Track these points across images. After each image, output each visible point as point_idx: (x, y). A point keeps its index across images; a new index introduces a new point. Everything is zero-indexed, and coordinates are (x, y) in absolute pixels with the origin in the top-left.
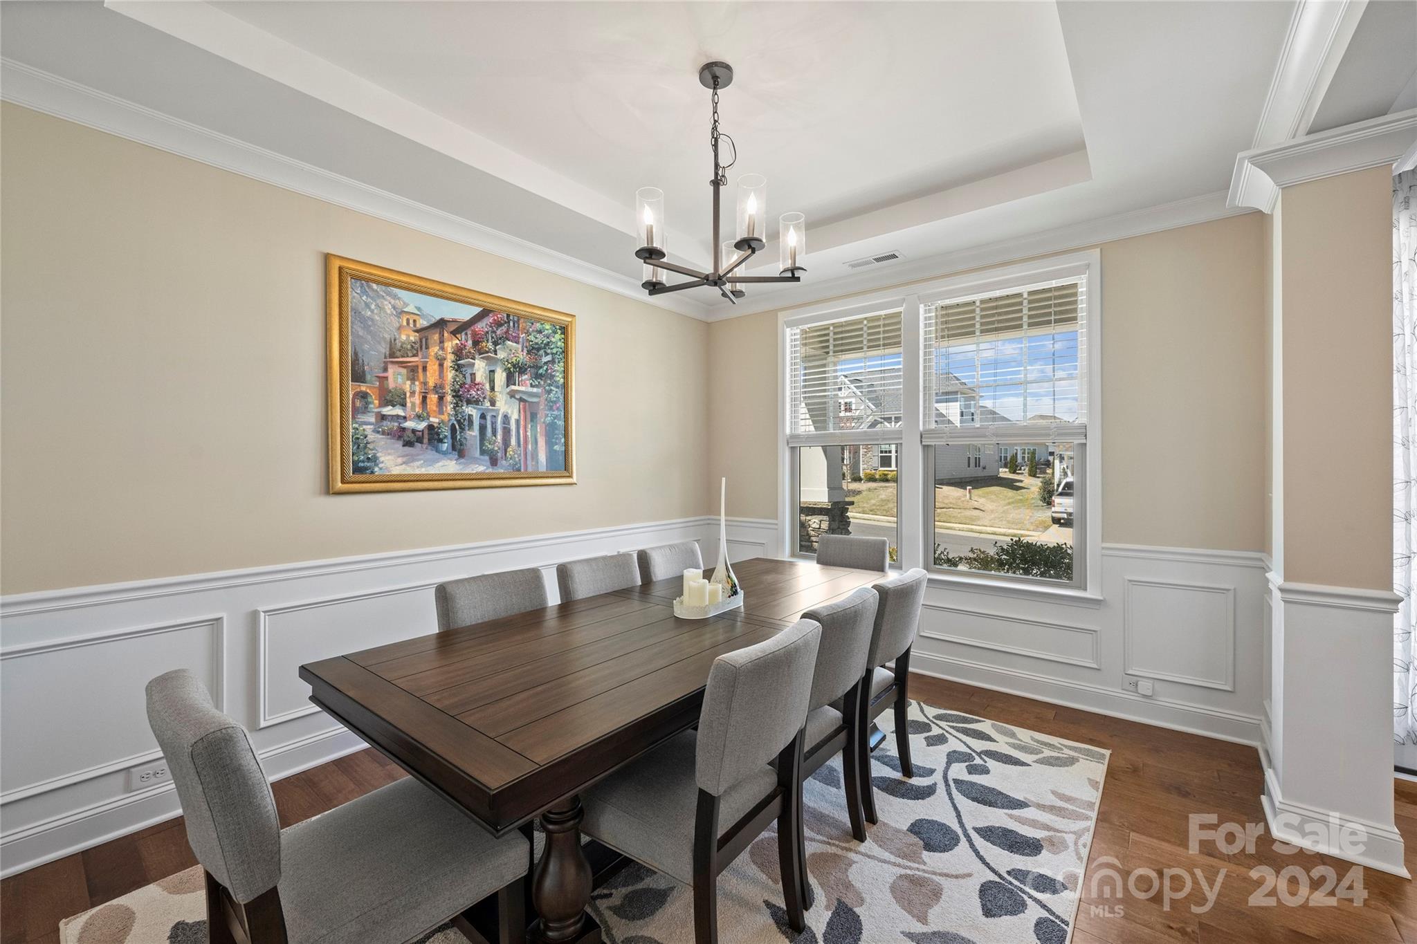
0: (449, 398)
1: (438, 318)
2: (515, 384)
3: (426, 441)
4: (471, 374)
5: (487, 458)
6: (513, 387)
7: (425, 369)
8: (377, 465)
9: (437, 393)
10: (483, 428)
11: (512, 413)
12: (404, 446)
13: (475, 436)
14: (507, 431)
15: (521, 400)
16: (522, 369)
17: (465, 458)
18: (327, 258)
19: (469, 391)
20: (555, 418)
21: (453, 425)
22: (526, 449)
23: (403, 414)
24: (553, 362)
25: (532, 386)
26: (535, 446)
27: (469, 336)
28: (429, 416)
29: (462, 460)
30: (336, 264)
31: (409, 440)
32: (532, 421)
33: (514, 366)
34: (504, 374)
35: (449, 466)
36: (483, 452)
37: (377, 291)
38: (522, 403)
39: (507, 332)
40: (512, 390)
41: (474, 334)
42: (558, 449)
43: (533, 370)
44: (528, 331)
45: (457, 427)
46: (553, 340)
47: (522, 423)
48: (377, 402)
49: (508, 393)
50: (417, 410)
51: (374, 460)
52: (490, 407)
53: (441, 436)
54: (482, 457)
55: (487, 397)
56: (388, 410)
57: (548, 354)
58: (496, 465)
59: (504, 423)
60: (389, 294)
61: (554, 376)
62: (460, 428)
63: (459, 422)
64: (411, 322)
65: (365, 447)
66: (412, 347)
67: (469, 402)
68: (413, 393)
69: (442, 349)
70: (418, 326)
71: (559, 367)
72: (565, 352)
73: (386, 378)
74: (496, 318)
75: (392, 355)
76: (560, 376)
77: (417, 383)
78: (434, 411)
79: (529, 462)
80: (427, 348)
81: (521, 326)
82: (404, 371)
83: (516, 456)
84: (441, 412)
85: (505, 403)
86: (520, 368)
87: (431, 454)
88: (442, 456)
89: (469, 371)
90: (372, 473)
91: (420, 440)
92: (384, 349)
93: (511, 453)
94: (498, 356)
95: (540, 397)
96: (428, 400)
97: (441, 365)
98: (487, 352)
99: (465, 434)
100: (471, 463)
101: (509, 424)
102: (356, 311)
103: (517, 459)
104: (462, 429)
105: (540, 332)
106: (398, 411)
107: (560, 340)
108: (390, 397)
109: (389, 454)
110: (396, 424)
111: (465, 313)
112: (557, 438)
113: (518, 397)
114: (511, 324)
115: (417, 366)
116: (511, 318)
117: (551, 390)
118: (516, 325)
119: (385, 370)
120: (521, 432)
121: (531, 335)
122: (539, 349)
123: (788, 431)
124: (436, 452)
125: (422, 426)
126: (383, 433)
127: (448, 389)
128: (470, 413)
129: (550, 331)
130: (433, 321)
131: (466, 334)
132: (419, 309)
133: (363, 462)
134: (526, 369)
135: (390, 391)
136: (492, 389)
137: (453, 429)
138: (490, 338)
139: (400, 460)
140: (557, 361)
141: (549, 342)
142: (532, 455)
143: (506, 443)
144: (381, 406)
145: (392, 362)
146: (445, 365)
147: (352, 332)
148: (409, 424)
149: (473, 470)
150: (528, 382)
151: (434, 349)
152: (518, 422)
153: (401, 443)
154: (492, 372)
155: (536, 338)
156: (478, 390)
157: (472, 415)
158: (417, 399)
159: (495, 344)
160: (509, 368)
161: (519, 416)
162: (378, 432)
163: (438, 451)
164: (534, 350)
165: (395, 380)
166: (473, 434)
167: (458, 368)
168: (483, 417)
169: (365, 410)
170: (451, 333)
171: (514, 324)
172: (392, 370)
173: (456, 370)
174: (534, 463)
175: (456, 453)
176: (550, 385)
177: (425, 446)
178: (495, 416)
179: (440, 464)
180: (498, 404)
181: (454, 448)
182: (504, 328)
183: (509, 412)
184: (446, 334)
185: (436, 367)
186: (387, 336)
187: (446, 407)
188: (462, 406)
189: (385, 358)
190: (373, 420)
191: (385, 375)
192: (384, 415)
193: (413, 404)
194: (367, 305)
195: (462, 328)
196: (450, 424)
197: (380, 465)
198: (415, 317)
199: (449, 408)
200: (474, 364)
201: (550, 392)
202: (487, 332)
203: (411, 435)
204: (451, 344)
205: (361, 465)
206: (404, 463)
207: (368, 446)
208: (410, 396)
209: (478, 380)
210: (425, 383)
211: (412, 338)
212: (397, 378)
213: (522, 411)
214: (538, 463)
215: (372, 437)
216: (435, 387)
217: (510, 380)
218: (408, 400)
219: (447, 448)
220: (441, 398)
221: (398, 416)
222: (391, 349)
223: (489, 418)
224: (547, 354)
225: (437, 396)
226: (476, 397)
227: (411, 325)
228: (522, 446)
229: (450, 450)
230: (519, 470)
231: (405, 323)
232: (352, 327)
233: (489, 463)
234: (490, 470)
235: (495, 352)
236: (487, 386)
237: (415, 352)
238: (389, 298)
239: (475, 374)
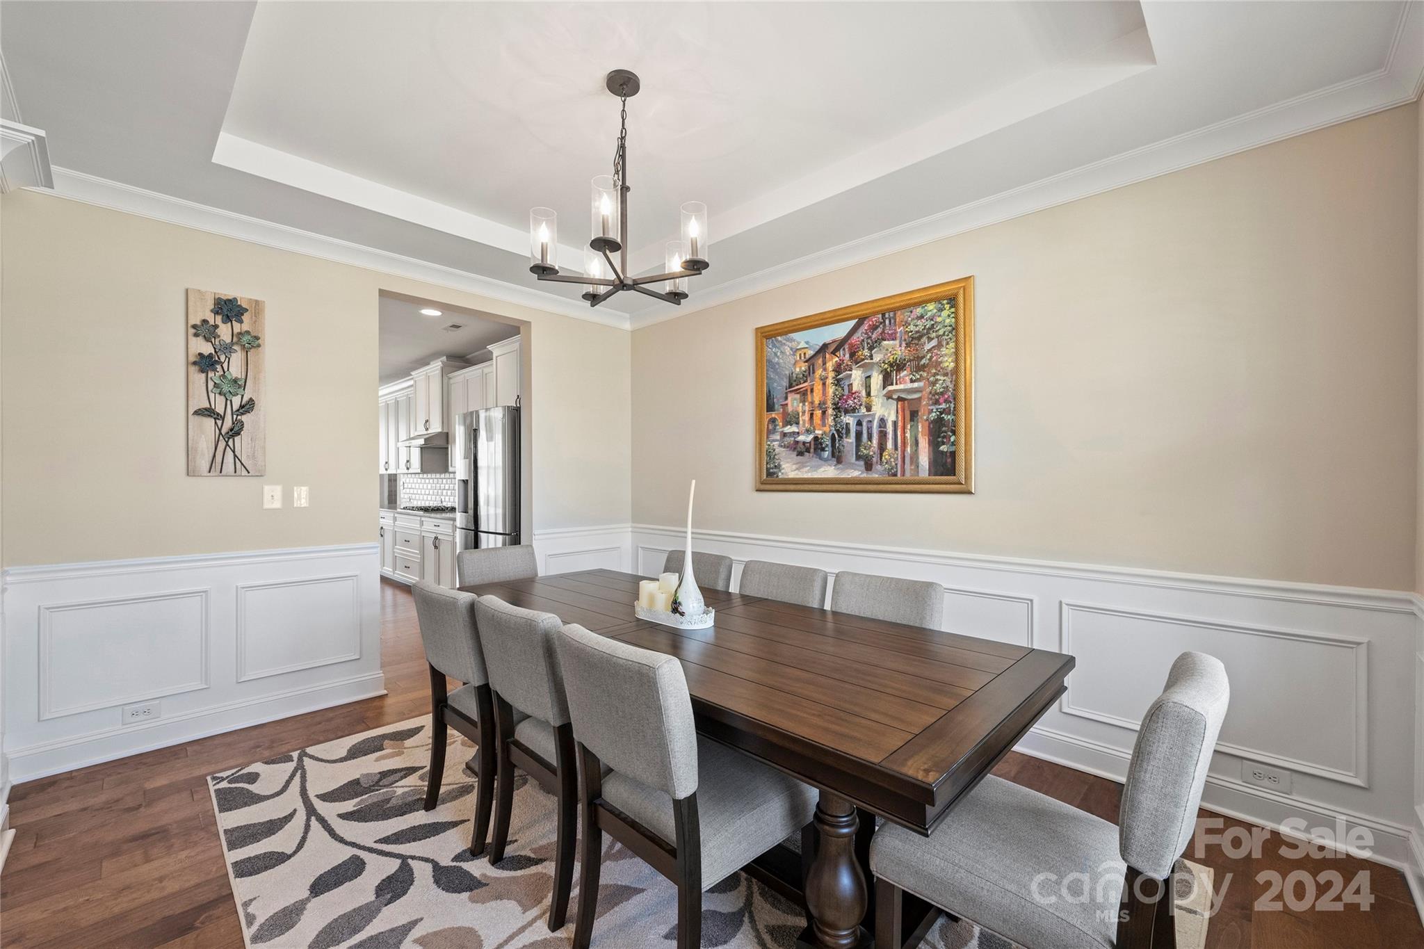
0: (830, 411)
1: (821, 345)
2: (892, 384)
3: (812, 450)
4: (849, 386)
5: (862, 463)
6: (890, 388)
7: (812, 391)
8: (780, 471)
9: (821, 408)
10: (859, 435)
11: (889, 414)
12: (797, 455)
13: (852, 443)
14: (883, 435)
15: (900, 399)
16: (899, 366)
17: (843, 463)
18: (757, 331)
19: (846, 402)
20: (941, 413)
21: (833, 434)
22: (904, 451)
23: (797, 431)
24: (939, 346)
25: (912, 381)
26: (914, 448)
27: (847, 350)
28: (815, 429)
29: (840, 466)
30: (759, 333)
31: (801, 450)
32: (912, 420)
33: (891, 365)
34: (881, 377)
35: (829, 471)
36: (858, 457)
37: (781, 341)
38: (900, 403)
39: (883, 332)
40: (890, 391)
41: (852, 346)
42: (945, 450)
43: (913, 363)
44: (906, 322)
45: (836, 436)
46: (939, 319)
47: (900, 424)
48: (781, 424)
49: (885, 396)
50: (807, 425)
51: (778, 467)
52: (866, 413)
53: (823, 446)
54: (857, 462)
55: (863, 403)
56: (788, 429)
57: (933, 339)
58: (871, 470)
59: (880, 427)
60: (788, 340)
61: (941, 362)
62: (839, 436)
63: (838, 431)
64: (802, 355)
65: (774, 458)
66: (803, 375)
67: (847, 412)
68: (804, 412)
69: (825, 369)
70: (807, 357)
71: (948, 350)
72: (955, 329)
73: (787, 404)
74: (871, 323)
75: (791, 386)
76: (950, 360)
77: (807, 404)
78: (819, 425)
79: (907, 466)
80: (814, 373)
81: (897, 320)
82: (798, 396)
83: (892, 460)
84: (824, 425)
85: (882, 406)
86: (898, 365)
87: (816, 461)
88: (823, 463)
89: (847, 383)
90: (777, 476)
91: (808, 450)
92: (785, 383)
93: (887, 457)
94: (874, 361)
95: (921, 391)
96: (814, 416)
97: (824, 384)
98: (863, 360)
99: (843, 442)
100: (847, 468)
101: (885, 427)
102: (769, 361)
103: (893, 464)
104: (841, 437)
105: (922, 317)
106: (794, 429)
107: (949, 316)
108: (791, 419)
109: (788, 462)
110: (793, 439)
111: (840, 331)
112: (944, 437)
113: (895, 396)
114: (887, 322)
115: (807, 390)
116: (887, 316)
117: (937, 380)
118: (892, 321)
119: (786, 398)
120: (899, 433)
121: (910, 324)
122: (919, 338)
124: (820, 459)
125: (809, 438)
126: (785, 447)
127: (829, 404)
128: (848, 422)
129: (935, 311)
130: (818, 348)
131: (844, 349)
132: (807, 343)
133: (773, 468)
134: (905, 364)
135: (789, 414)
136: (869, 394)
137: (833, 438)
138: (866, 345)
139: (794, 467)
140: (944, 343)
141: (933, 325)
142: (911, 458)
143: (882, 448)
144: (783, 426)
145: (791, 391)
146: (827, 383)
147: (767, 377)
148: (801, 438)
149: (849, 475)
150: (907, 378)
151: (819, 372)
152: (895, 423)
153: (795, 453)
154: (869, 377)
155: (917, 326)
156: (855, 398)
157: (849, 424)
158: (807, 417)
159: (871, 349)
160: (886, 369)
161: (897, 417)
162: (781, 446)
163: (821, 458)
164: (914, 340)
165: (792, 406)
166: (850, 441)
167: (838, 382)
168: (859, 423)
169: (774, 431)
170: (832, 353)
171: (890, 321)
172: (790, 397)
173: (836, 385)
174: (913, 467)
175: (835, 459)
176: (935, 375)
177: (811, 455)
178: (870, 421)
179: (822, 469)
180: (874, 408)
181: (833, 455)
182: (880, 330)
183: (886, 415)
184: (827, 356)
185: (820, 387)
186: (787, 373)
187: (828, 420)
188: (841, 416)
189: (786, 389)
190: (778, 438)
191: (786, 402)
192: (785, 433)
193: (804, 421)
194: (776, 354)
195: (841, 344)
196: (831, 434)
197: (782, 471)
198: (805, 350)
199: (830, 421)
200: (851, 375)
201: (934, 383)
202: (863, 340)
203: (802, 446)
204: (831, 363)
205: (771, 470)
206: (797, 469)
207: (776, 457)
208: (802, 415)
209: (855, 389)
210: (812, 403)
211: (803, 369)
212: (794, 403)
213: (900, 411)
214: (918, 467)
215: (778, 450)
216: (819, 404)
217: (887, 380)
218: (800, 419)
219: (828, 455)
220: (824, 413)
221: (794, 433)
222: (789, 382)
223: (864, 424)
224: (930, 339)
225: (821, 411)
226: (853, 405)
227: (803, 358)
228: (899, 449)
229: (830, 457)
230: (895, 475)
231: (798, 358)
232: (767, 374)
233: (863, 468)
234: (864, 475)
235: (871, 357)
236: (864, 393)
237: (805, 379)
238: (788, 343)
239: (852, 384)
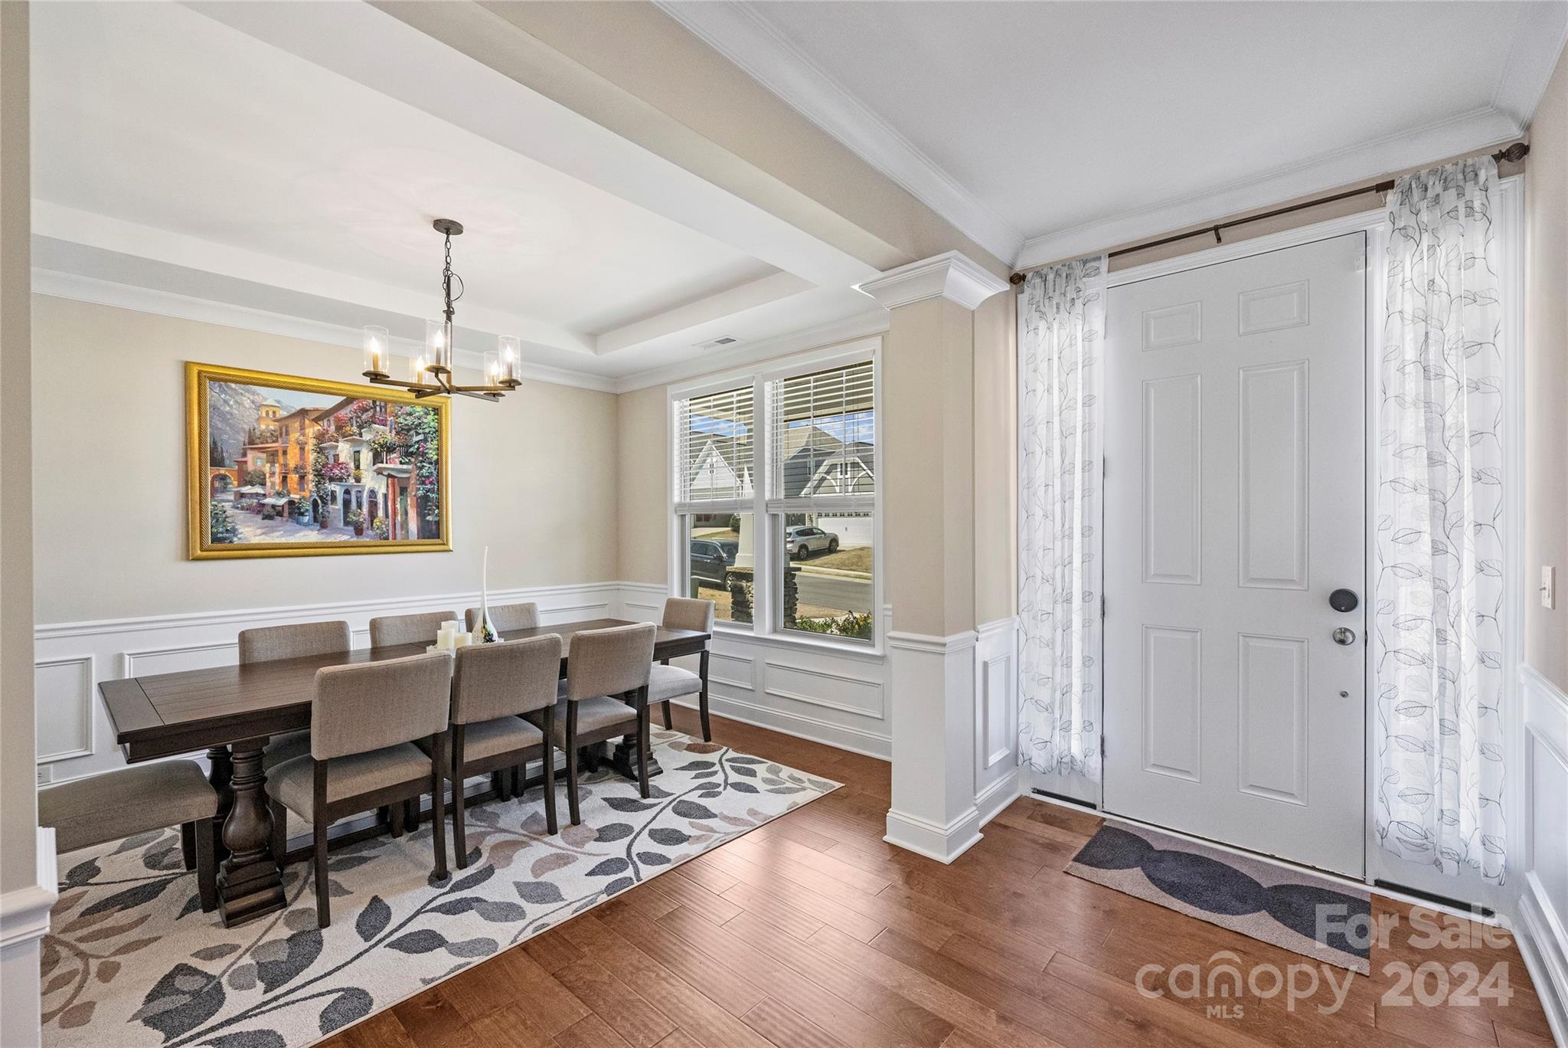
0: (311, 477)
1: (298, 408)
2: (382, 462)
3: (286, 514)
4: (334, 456)
5: (351, 528)
6: (380, 465)
7: (285, 453)
8: (236, 536)
9: (298, 473)
10: (347, 503)
11: (380, 487)
12: (263, 519)
13: (339, 510)
14: (373, 505)
15: (389, 476)
16: (390, 449)
17: (329, 528)
18: (187, 366)
19: (332, 470)
20: (427, 492)
21: (315, 500)
22: (394, 520)
23: (263, 492)
24: (425, 440)
25: (401, 463)
26: (404, 517)
27: (332, 422)
28: (289, 493)
29: (325, 531)
30: (195, 370)
31: (270, 514)
32: (401, 494)
33: (381, 446)
34: (371, 454)
35: (312, 536)
36: (347, 523)
37: (235, 390)
38: (390, 480)
39: (373, 416)
40: (380, 468)
41: (338, 420)
42: (431, 519)
43: (403, 449)
44: (396, 414)
45: (319, 502)
46: (425, 421)
47: (390, 496)
48: (236, 483)
49: (375, 471)
50: (277, 488)
51: (234, 531)
52: (355, 484)
53: (302, 510)
54: (346, 528)
55: (352, 475)
56: (247, 489)
57: (420, 434)
58: (361, 534)
59: (370, 497)
60: (248, 391)
61: (427, 453)
62: (323, 502)
63: (321, 497)
64: (271, 413)
65: (224, 521)
66: (272, 434)
67: (331, 480)
68: (273, 474)
69: (303, 435)
70: (278, 416)
71: (431, 445)
72: (438, 431)
73: (246, 462)
74: (361, 405)
75: (251, 442)
76: (434, 453)
77: (277, 465)
78: (295, 489)
79: (398, 531)
80: (287, 434)
81: (388, 410)
82: (264, 455)
83: (384, 526)
84: (302, 489)
85: (372, 479)
86: (388, 448)
87: (294, 526)
88: (302, 527)
89: (332, 453)
90: (231, 542)
91: (280, 514)
92: (243, 438)
93: (378, 523)
94: (364, 438)
95: (410, 473)
96: (289, 480)
97: (302, 449)
98: (352, 435)
99: (328, 508)
100: (333, 533)
101: (376, 497)
102: (214, 408)
103: (385, 529)
104: (325, 503)
105: (410, 414)
106: (258, 490)
107: (433, 420)
108: (250, 478)
109: (249, 526)
110: (256, 501)
111: (328, 402)
112: (430, 510)
113: (386, 473)
114: (378, 409)
115: (277, 451)
116: (378, 403)
117: (423, 466)
118: (383, 410)
119: (244, 455)
120: (390, 504)
121: (400, 417)
122: (409, 430)
123: (676, 499)
124: (297, 523)
125: (282, 501)
126: (242, 508)
127: (310, 469)
128: (333, 489)
129: (422, 413)
130: (294, 411)
131: (329, 420)
132: (279, 402)
133: (222, 533)
134: (395, 449)
135: (249, 473)
136: (358, 467)
137: (315, 504)
138: (355, 423)
139: (259, 531)
140: (429, 439)
141: (420, 423)
142: (402, 525)
143: (373, 515)
144: (239, 485)
145: (252, 449)
146: (306, 448)
147: (210, 424)
148: (268, 501)
149: (336, 539)
150: (397, 460)
151: (295, 436)
152: (386, 496)
153: (260, 517)
154: (357, 452)
155: (406, 420)
156: (342, 469)
157: (335, 491)
158: (277, 479)
159: (360, 427)
160: (376, 449)
161: (387, 490)
162: (237, 508)
163: (298, 523)
164: (403, 431)
165: (254, 463)
166: (337, 507)
167: (320, 451)
168: (347, 492)
169: (224, 489)
170: (313, 420)
171: (381, 409)
172: (250, 455)
173: (318, 453)
174: (403, 532)
175: (318, 524)
176: (421, 462)
177: (285, 519)
178: (360, 492)
179: (301, 534)
180: (363, 481)
181: (315, 520)
182: (370, 413)
183: (376, 487)
184: (307, 422)
185: (297, 451)
186: (247, 427)
187: (308, 485)
188: (325, 483)
189: (244, 445)
190: (232, 498)
191: (244, 459)
192: (243, 494)
193: (273, 484)
194: (226, 402)
195: (322, 416)
196: (312, 499)
197: (239, 536)
198: (274, 409)
199: (311, 486)
200: (337, 446)
201: (421, 468)
202: (352, 418)
203: (271, 510)
204: (312, 430)
205: (220, 535)
206: (263, 533)
207: (227, 519)
208: (270, 477)
209: (341, 460)
210: (286, 465)
211: (272, 427)
212: (255, 461)
213: (390, 486)
214: (408, 532)
215: (230, 512)
216: (295, 468)
217: (377, 458)
218: (268, 480)
219: (309, 519)
220: (302, 478)
221: (257, 494)
222: (249, 437)
223: (353, 493)
224: (418, 434)
225: (297, 476)
226: (340, 475)
227: (271, 416)
228: (390, 517)
229: (312, 521)
230: (387, 538)
231: (264, 415)
232: (210, 421)
233: (353, 533)
234: (355, 539)
235: (361, 435)
236: (352, 465)
237: (275, 439)
238: (247, 394)
239: (338, 455)
